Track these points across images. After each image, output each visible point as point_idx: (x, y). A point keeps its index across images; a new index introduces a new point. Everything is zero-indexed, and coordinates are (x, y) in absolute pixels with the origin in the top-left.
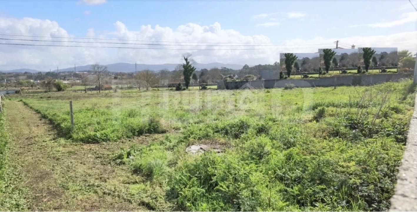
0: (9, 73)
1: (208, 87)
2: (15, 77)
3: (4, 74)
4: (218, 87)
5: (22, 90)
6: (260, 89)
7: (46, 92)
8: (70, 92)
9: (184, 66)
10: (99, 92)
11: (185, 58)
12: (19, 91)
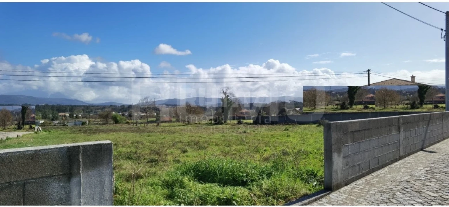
0: (98, 106)
1: (245, 121)
2: (102, 109)
4: (253, 122)
5: (89, 121)
6: (293, 125)
7: (104, 124)
8: (126, 124)
9: (222, 100)
10: (147, 125)
11: (223, 92)
12: (86, 122)
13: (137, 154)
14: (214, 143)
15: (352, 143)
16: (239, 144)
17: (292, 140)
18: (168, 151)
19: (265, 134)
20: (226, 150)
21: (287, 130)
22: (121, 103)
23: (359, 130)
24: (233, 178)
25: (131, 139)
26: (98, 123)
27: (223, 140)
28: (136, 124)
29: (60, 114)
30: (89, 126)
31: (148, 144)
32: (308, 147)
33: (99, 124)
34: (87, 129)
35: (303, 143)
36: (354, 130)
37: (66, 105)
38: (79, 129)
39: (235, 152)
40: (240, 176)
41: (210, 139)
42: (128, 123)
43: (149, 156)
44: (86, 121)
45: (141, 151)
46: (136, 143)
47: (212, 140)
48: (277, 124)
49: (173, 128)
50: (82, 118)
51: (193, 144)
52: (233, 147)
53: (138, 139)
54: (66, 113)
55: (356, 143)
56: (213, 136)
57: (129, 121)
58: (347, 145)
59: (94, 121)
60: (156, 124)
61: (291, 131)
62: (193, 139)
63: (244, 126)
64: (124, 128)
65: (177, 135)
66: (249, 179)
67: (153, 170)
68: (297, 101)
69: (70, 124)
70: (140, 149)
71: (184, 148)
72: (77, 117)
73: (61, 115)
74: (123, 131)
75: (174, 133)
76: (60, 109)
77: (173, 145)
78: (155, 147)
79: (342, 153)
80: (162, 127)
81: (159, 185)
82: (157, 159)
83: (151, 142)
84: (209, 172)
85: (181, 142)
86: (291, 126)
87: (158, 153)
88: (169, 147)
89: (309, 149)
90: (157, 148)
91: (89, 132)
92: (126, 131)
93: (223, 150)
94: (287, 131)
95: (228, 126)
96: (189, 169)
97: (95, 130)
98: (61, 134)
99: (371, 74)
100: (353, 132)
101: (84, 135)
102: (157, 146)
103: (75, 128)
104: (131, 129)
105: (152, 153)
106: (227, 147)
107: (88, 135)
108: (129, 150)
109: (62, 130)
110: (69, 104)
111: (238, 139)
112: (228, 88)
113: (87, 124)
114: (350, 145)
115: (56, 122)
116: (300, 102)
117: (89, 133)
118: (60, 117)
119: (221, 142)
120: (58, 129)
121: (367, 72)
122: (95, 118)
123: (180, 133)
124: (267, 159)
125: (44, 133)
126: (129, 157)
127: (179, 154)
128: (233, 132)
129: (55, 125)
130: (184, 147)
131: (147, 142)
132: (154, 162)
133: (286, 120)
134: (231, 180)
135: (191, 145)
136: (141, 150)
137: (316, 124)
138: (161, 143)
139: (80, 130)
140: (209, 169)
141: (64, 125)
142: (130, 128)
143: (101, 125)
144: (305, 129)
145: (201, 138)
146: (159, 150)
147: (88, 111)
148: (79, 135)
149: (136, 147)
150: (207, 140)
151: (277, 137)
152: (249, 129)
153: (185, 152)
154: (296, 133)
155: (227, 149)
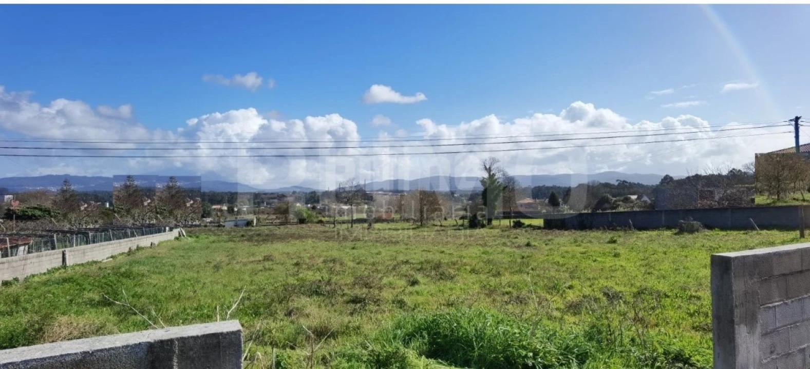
0: (272, 194)
1: (527, 222)
2: (279, 199)
3: (265, 194)
4: (545, 223)
5: (258, 220)
6: (625, 230)
7: (282, 224)
8: (317, 225)
9: (483, 182)
10: (352, 226)
11: (486, 167)
12: (252, 221)
13: (330, 285)
14: (468, 268)
15: (782, 300)
16: (517, 271)
17: (624, 264)
18: (385, 281)
19: (569, 250)
20: (492, 283)
21: (614, 242)
22: (311, 188)
23: (799, 270)
24: (507, 358)
25: (325, 254)
26: (272, 223)
27: (485, 260)
28: (334, 224)
29: (214, 207)
30: (257, 228)
31: (351, 264)
32: (659, 282)
33: (274, 224)
34: (254, 234)
35: (649, 274)
36: (787, 272)
37: (223, 193)
38: (242, 233)
39: (509, 288)
40: (520, 356)
41: (461, 257)
42: (321, 222)
43: (351, 289)
44: (254, 219)
45: (338, 279)
46: (331, 261)
47: (464, 261)
48: (593, 230)
49: (395, 232)
50: (248, 213)
51: (429, 268)
52: (506, 278)
53: (335, 254)
54: (223, 205)
55: (792, 302)
56: (467, 252)
57: (323, 219)
58: (770, 305)
59: (266, 219)
60: (366, 225)
61: (623, 244)
62: (430, 256)
63: (526, 231)
64: (314, 231)
65: (401, 247)
66: (540, 363)
67: (356, 320)
68: (632, 182)
69: (229, 225)
70: (336, 275)
71: (412, 276)
72: (239, 212)
73: (215, 209)
74: (312, 237)
75: (397, 243)
76: (215, 198)
77: (394, 269)
78: (363, 272)
79: (759, 325)
80: (376, 231)
81: (361, 360)
82: (364, 296)
83: (357, 261)
84: (458, 340)
85: (407, 262)
86: (621, 233)
87: (368, 284)
88: (387, 272)
89: (663, 287)
90: (366, 273)
91: (257, 238)
92: (317, 237)
93: (485, 283)
94: (613, 245)
95: (496, 232)
96: (419, 328)
97: (267, 235)
98: (213, 242)
99: (802, 125)
100: (784, 275)
101: (248, 245)
102: (366, 269)
103: (235, 232)
104: (324, 234)
105: (357, 284)
106: (494, 276)
107: (255, 245)
108: (318, 277)
109: (215, 235)
110: (227, 191)
111: (516, 261)
112: (494, 161)
113: (255, 224)
114: (778, 305)
115: (208, 221)
116: (638, 183)
117: (257, 241)
118: (215, 213)
119: (481, 264)
120: (211, 233)
121: (793, 123)
122: (268, 214)
123: (407, 245)
124: (574, 308)
125: (189, 239)
126: (316, 291)
127: (403, 288)
128: (504, 244)
129: (206, 226)
130: (412, 272)
131: (350, 261)
132: (360, 302)
133: (610, 220)
134: (502, 361)
135: (425, 269)
136: (338, 277)
137: (673, 230)
138: (373, 264)
139: (243, 236)
140: (458, 333)
141: (219, 226)
142: (324, 232)
143: (276, 225)
144: (652, 240)
145: (443, 255)
146: (369, 277)
147: (256, 201)
148: (240, 245)
149: (331, 271)
150: (454, 259)
151: (594, 258)
152: (537, 239)
153: (414, 283)
154: (632, 248)
155: (493, 281)
